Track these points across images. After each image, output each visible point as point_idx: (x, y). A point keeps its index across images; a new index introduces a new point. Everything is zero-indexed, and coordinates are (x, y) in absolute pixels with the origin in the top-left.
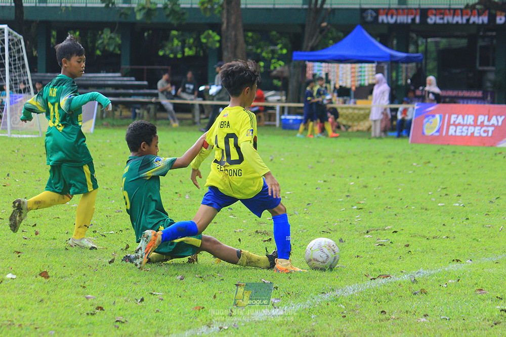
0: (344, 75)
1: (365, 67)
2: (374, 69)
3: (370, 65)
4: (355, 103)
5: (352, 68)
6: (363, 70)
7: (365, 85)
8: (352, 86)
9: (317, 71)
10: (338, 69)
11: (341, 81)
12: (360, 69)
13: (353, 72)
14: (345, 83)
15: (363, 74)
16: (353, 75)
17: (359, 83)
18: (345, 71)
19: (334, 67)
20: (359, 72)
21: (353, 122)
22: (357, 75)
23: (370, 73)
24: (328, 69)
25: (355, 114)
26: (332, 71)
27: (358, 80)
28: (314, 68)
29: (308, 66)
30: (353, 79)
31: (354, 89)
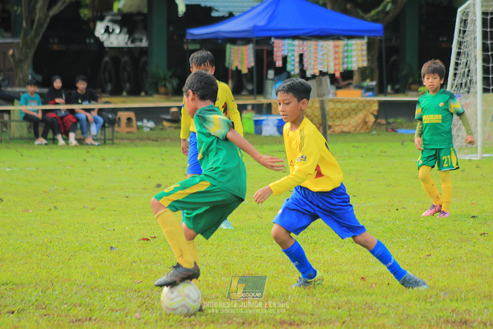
0: (325, 57)
1: (351, 45)
2: (365, 47)
3: (359, 42)
5: (336, 47)
6: (350, 48)
7: (353, 69)
8: (336, 71)
9: (288, 52)
10: (316, 49)
11: (321, 64)
12: (346, 48)
13: (336, 52)
14: (326, 67)
15: (350, 54)
16: (337, 55)
17: (345, 66)
18: (325, 51)
19: (310, 46)
20: (345, 51)
21: (334, 121)
22: (341, 55)
23: (359, 53)
24: (303, 49)
25: (338, 109)
26: (308, 51)
27: (343, 63)
28: (283, 48)
29: (275, 45)
30: (337, 62)
31: (338, 75)
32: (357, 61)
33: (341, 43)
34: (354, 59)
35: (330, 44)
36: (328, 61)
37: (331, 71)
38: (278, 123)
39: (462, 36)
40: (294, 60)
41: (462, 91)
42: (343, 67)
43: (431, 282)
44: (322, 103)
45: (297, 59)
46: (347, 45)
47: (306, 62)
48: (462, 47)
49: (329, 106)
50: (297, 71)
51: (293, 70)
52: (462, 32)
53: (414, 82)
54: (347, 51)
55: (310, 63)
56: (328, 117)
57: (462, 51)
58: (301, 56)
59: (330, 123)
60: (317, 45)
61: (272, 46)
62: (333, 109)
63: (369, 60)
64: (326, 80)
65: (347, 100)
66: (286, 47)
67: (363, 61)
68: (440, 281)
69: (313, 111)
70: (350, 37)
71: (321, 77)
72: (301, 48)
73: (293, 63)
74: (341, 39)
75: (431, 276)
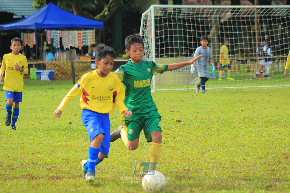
0: (74, 39)
1: (87, 33)
2: (94, 34)
3: (91, 31)
4: (79, 59)
5: (79, 34)
6: (86, 35)
7: (88, 45)
8: (79, 46)
9: (54, 36)
10: (68, 35)
11: (71, 43)
12: (84, 35)
13: (79, 37)
14: (74, 44)
15: (86, 38)
16: (80, 38)
17: (84, 44)
18: (73, 36)
19: (66, 33)
20: (83, 36)
21: (79, 72)
22: (82, 38)
23: (91, 37)
24: (62, 35)
25: (81, 66)
26: (64, 36)
27: (83, 43)
28: (51, 34)
29: (47, 33)
30: (80, 41)
31: (80, 48)
32: (91, 41)
33: (81, 32)
34: (89, 40)
35: (76, 32)
36: (75, 41)
37: (77, 46)
38: (49, 74)
39: (144, 28)
40: (57, 41)
41: (145, 57)
42: (83, 44)
43: (130, 155)
44: (72, 63)
45: (59, 40)
46: (85, 33)
47: (64, 42)
48: (145, 34)
49: (76, 65)
50: (59, 46)
51: (57, 46)
52: (144, 26)
53: (120, 52)
54: (85, 36)
55: (66, 42)
56: (75, 71)
57: (145, 36)
58: (61, 39)
59: (76, 73)
60: (69, 33)
61: (45, 33)
62: (78, 66)
63: (96, 41)
64: (74, 51)
65: (85, 62)
66: (53, 34)
67: (93, 41)
68: (135, 155)
69: (67, 67)
70: (86, 29)
71: (71, 49)
72: (61, 35)
73: (56, 42)
74: (82, 30)
75: (130, 153)
